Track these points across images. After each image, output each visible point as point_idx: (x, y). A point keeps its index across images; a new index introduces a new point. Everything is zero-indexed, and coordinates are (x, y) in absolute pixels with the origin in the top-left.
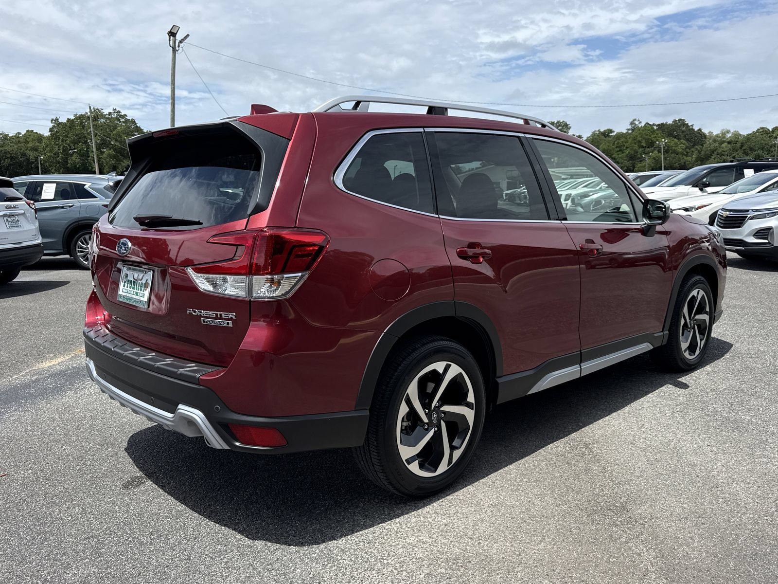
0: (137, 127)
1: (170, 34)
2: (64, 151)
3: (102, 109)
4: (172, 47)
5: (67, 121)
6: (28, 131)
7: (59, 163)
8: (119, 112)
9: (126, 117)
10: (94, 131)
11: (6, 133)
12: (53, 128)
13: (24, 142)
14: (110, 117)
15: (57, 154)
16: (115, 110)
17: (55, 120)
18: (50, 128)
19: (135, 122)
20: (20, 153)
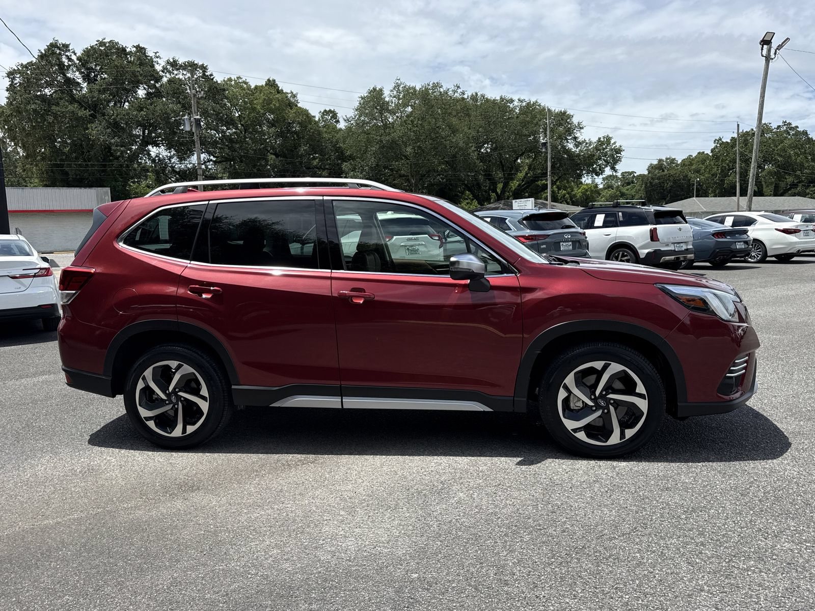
0: (809, 138)
1: (762, 43)
2: (722, 171)
3: (770, 124)
4: (765, 57)
5: (731, 140)
6: (699, 153)
7: (717, 183)
8: (790, 124)
9: (798, 129)
10: (739, 149)
11: (673, 158)
12: (714, 148)
13: (689, 165)
14: (778, 131)
15: (714, 175)
16: (785, 122)
17: (717, 141)
18: (712, 149)
19: (807, 133)
20: (683, 175)
